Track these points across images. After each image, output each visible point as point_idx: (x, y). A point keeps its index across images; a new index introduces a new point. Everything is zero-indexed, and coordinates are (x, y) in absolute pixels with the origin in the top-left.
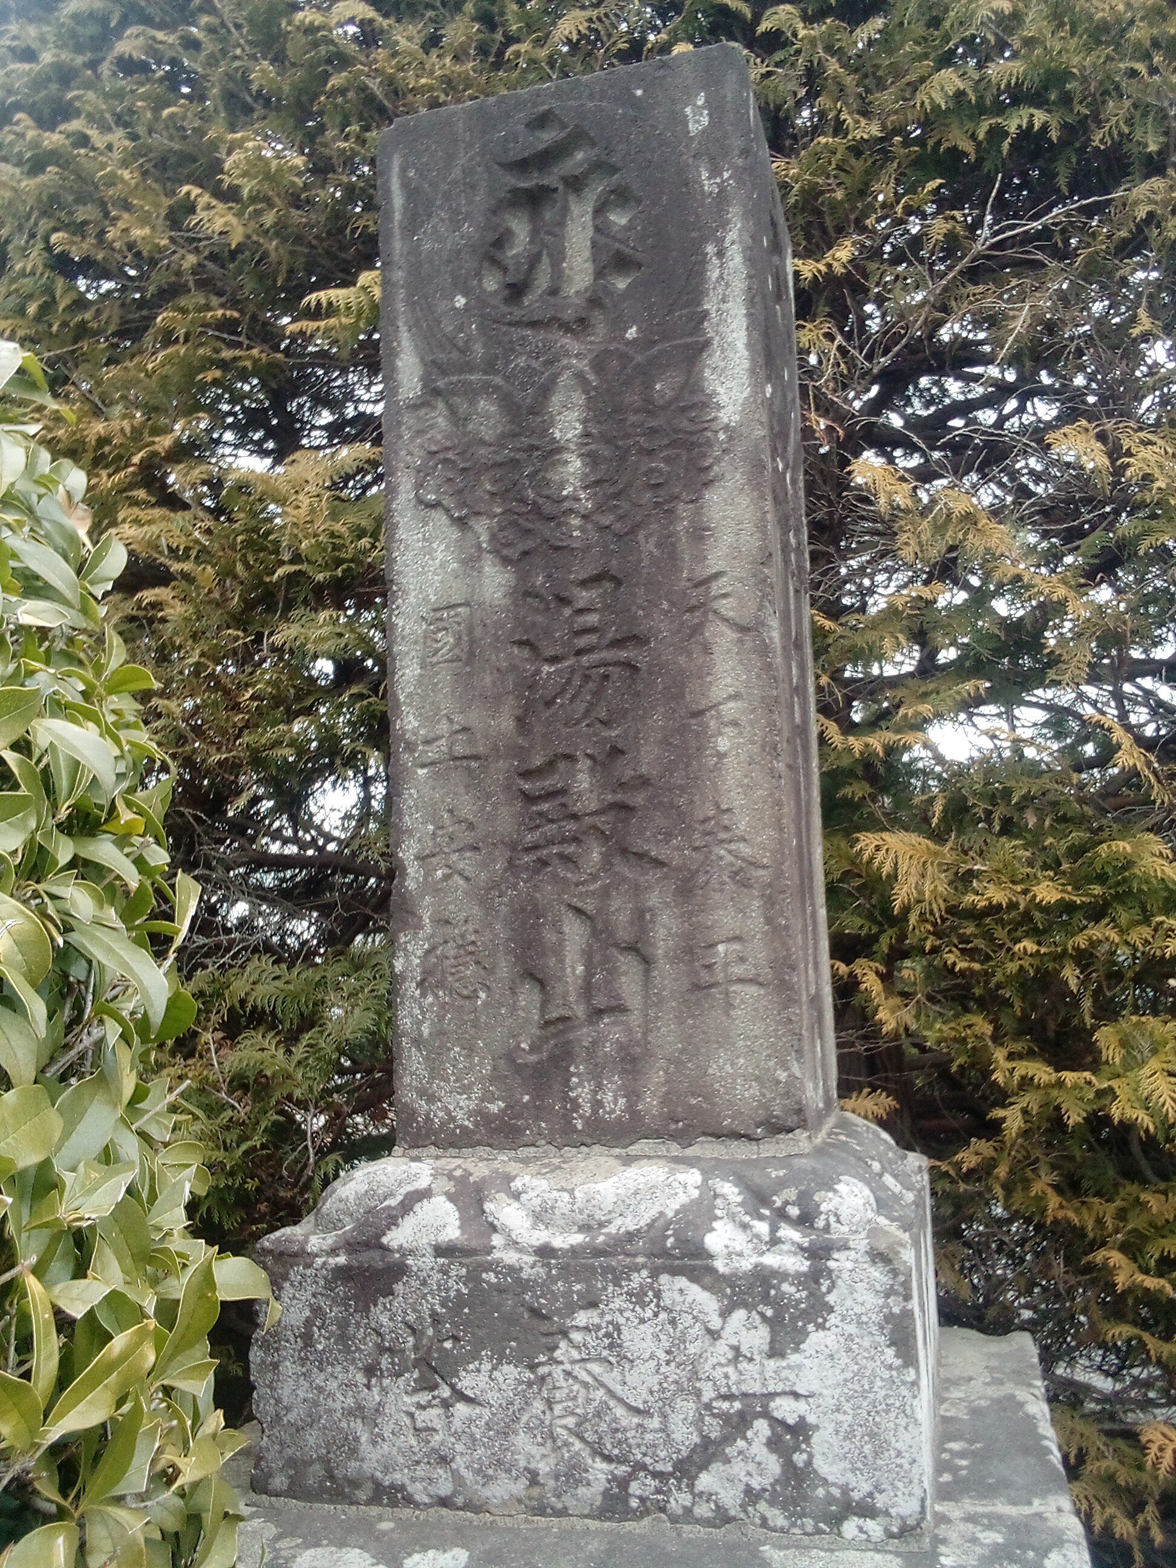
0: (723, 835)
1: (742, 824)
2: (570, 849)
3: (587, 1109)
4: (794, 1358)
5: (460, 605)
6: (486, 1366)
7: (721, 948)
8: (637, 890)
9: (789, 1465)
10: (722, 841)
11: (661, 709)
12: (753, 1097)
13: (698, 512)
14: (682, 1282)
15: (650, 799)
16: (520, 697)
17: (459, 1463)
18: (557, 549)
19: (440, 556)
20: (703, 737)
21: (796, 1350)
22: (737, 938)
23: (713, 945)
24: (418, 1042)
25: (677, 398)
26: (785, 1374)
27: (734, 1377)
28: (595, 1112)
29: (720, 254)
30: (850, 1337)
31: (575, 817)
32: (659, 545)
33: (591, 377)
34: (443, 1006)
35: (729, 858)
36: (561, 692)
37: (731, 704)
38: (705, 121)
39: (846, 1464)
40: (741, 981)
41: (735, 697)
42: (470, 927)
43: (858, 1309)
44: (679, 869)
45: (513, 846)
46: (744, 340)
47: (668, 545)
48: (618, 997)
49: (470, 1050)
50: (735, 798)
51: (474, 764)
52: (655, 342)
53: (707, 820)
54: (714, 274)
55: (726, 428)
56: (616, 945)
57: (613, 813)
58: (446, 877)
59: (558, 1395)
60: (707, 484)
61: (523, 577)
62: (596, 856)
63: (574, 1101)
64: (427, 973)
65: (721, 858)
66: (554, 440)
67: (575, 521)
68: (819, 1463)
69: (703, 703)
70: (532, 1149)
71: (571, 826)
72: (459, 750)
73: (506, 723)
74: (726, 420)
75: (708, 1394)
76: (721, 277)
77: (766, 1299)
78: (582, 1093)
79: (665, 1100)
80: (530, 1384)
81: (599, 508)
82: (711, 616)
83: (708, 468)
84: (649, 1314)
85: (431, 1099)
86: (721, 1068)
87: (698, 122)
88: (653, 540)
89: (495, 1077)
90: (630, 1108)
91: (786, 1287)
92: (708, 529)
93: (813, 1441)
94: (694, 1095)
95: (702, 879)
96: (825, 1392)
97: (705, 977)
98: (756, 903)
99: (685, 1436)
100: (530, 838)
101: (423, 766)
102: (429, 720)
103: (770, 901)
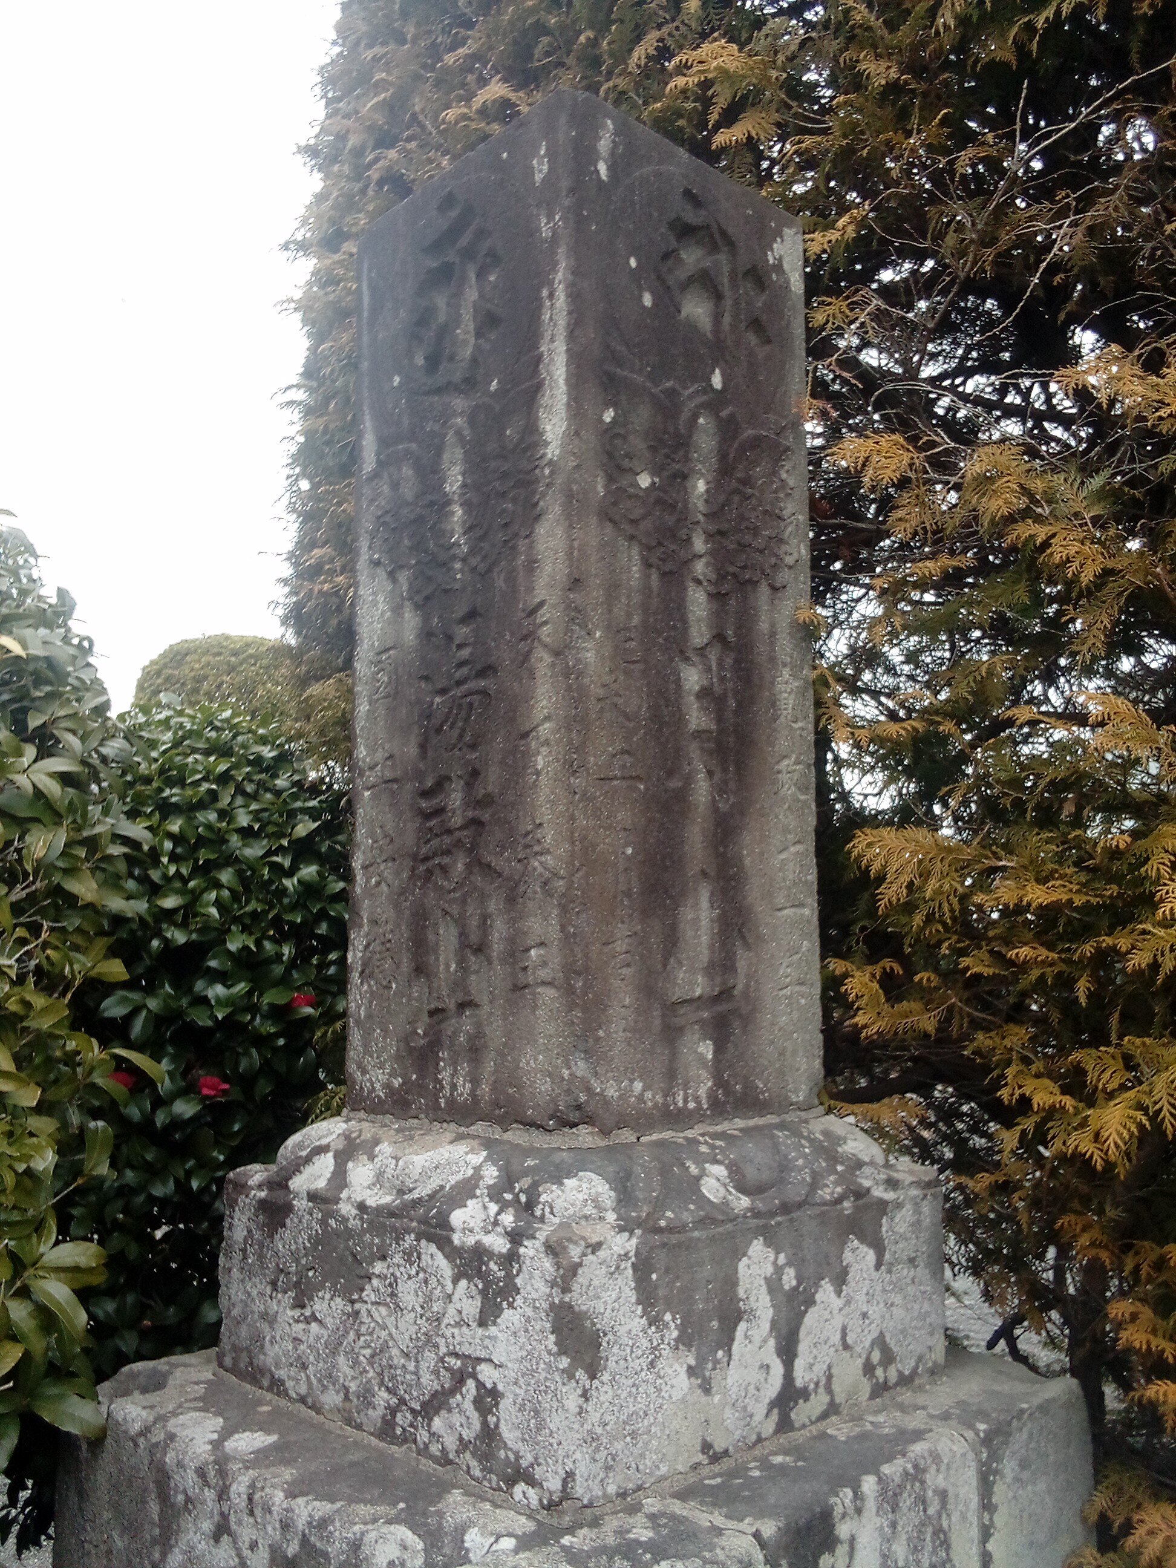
0: (537, 848)
1: (549, 836)
2: (446, 860)
3: (447, 1091)
4: (493, 1330)
5: (389, 649)
6: (328, 1296)
7: (533, 952)
8: (483, 898)
9: (485, 1424)
10: (536, 853)
11: (502, 732)
12: (547, 1090)
13: (531, 547)
14: (433, 1248)
15: (492, 816)
16: (421, 726)
17: (311, 1370)
18: (446, 591)
19: (381, 606)
20: (527, 756)
21: (494, 1323)
22: (542, 944)
23: (528, 950)
24: (358, 1022)
25: (522, 439)
26: (487, 1342)
27: (458, 1338)
28: (452, 1094)
29: (551, 296)
30: (528, 1320)
31: (449, 832)
32: (505, 581)
33: (466, 432)
34: (372, 993)
35: (540, 869)
36: (446, 721)
37: (547, 725)
38: (545, 168)
39: (518, 1434)
40: (544, 983)
41: (547, 718)
42: (389, 927)
43: (535, 1295)
44: (508, 879)
45: (415, 857)
46: (563, 377)
47: (511, 578)
48: (469, 993)
49: (385, 1031)
50: (545, 815)
51: (395, 786)
52: (508, 391)
53: (527, 833)
54: (546, 317)
55: (550, 463)
56: (470, 946)
57: (473, 828)
58: (378, 884)
59: (363, 1329)
60: (538, 517)
61: (426, 619)
62: (460, 866)
63: (440, 1082)
64: (365, 965)
65: (535, 869)
66: (445, 494)
67: (458, 565)
68: (503, 1427)
69: (527, 727)
70: (416, 1121)
71: (447, 840)
72: (389, 775)
73: (412, 750)
74: (549, 456)
75: (443, 1350)
76: (551, 319)
77: (480, 1274)
78: (445, 1076)
79: (494, 1089)
80: (349, 1315)
81: (472, 552)
82: (536, 644)
83: (537, 504)
84: (413, 1272)
85: (364, 1072)
86: (528, 1063)
87: (540, 171)
88: (502, 577)
89: (398, 1058)
90: (473, 1093)
91: (493, 1266)
92: (536, 561)
93: (501, 1406)
94: (511, 1085)
95: (522, 888)
96: (510, 1365)
97: (522, 979)
98: (556, 912)
99: (429, 1383)
100: (424, 850)
101: (369, 789)
102: (372, 750)
103: (564, 909)
